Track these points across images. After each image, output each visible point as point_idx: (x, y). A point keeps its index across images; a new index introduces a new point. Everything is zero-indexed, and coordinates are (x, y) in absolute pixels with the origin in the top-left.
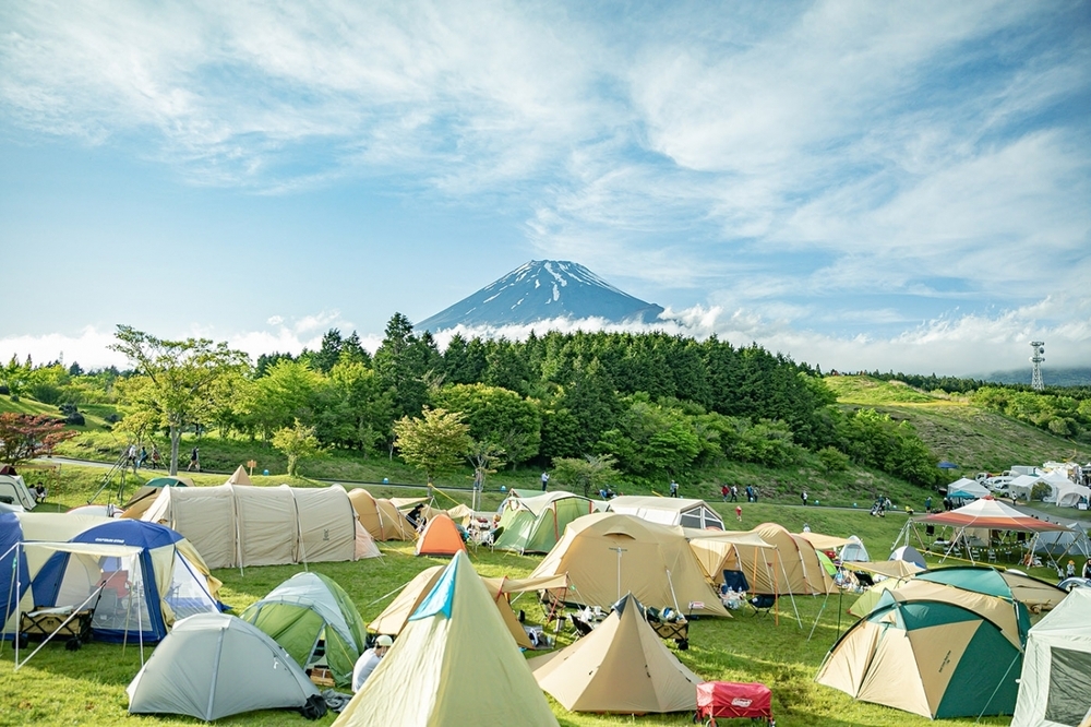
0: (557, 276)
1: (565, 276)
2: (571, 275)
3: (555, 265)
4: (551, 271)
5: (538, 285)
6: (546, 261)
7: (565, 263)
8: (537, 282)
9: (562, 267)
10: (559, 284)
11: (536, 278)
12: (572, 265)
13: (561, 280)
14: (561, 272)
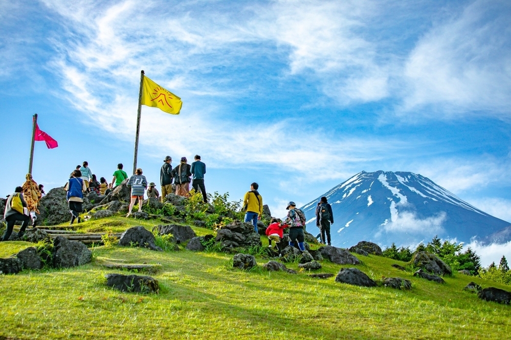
0: (395, 191)
1: (404, 190)
2: (412, 189)
3: (391, 177)
4: (386, 184)
5: (370, 201)
6: (380, 172)
7: (404, 174)
8: (370, 199)
9: (401, 180)
10: (397, 200)
11: (367, 195)
12: (413, 176)
13: (400, 195)
14: (400, 186)
